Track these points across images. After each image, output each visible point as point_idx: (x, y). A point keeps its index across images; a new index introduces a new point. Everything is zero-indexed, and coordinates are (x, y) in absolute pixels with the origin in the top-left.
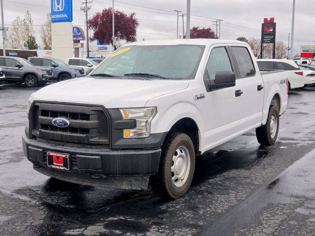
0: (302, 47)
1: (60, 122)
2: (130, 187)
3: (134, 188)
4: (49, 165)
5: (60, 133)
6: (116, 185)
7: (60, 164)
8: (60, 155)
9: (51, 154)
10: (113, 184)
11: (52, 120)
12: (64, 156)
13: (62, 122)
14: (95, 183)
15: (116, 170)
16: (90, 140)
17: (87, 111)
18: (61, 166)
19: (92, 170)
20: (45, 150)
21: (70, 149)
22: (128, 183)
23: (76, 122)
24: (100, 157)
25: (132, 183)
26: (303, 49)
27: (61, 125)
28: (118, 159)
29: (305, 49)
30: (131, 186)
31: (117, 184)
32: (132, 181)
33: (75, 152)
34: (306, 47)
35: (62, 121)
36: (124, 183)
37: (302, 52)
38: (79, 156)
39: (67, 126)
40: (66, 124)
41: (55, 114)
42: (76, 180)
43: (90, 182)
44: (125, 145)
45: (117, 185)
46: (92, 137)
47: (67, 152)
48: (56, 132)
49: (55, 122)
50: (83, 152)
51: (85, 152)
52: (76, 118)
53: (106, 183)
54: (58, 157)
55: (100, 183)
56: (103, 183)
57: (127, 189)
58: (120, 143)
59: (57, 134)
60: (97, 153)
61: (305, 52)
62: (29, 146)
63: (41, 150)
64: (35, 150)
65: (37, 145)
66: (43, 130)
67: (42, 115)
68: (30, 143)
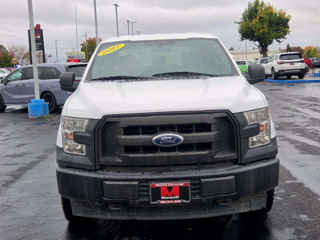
0: (67, 54)
1: (168, 139)
2: (249, 209)
3: (254, 209)
4: (152, 202)
5: (165, 154)
6: (232, 210)
7: (173, 196)
8: (175, 184)
9: (158, 185)
10: (229, 209)
11: (152, 138)
12: (182, 184)
14: (204, 213)
15: (250, 189)
16: (215, 157)
17: (209, 119)
18: (175, 199)
19: (223, 195)
21: (190, 173)
22: (247, 204)
23: (192, 136)
24: (234, 176)
25: (252, 202)
26: (69, 56)
27: (170, 143)
28: (253, 175)
29: (70, 56)
30: (250, 207)
31: (234, 208)
32: (252, 200)
33: (199, 175)
34: (71, 53)
35: (171, 138)
36: (243, 205)
37: (68, 59)
38: (206, 180)
39: (180, 143)
40: (178, 140)
41: (152, 130)
42: (174, 215)
43: (196, 214)
44: (255, 156)
45: (234, 210)
46: (216, 153)
47: (186, 179)
48: (156, 155)
49: (158, 141)
50: (210, 174)
51: (214, 174)
52: (191, 131)
53: (219, 210)
54: (170, 188)
55: (211, 211)
56: (215, 211)
57: (246, 211)
58: (249, 154)
59: (159, 157)
60: (229, 172)
61: (70, 58)
62: (105, 182)
63: (136, 183)
64: (124, 184)
65: (125, 178)
66: (131, 155)
67: (125, 134)
68: (106, 177)
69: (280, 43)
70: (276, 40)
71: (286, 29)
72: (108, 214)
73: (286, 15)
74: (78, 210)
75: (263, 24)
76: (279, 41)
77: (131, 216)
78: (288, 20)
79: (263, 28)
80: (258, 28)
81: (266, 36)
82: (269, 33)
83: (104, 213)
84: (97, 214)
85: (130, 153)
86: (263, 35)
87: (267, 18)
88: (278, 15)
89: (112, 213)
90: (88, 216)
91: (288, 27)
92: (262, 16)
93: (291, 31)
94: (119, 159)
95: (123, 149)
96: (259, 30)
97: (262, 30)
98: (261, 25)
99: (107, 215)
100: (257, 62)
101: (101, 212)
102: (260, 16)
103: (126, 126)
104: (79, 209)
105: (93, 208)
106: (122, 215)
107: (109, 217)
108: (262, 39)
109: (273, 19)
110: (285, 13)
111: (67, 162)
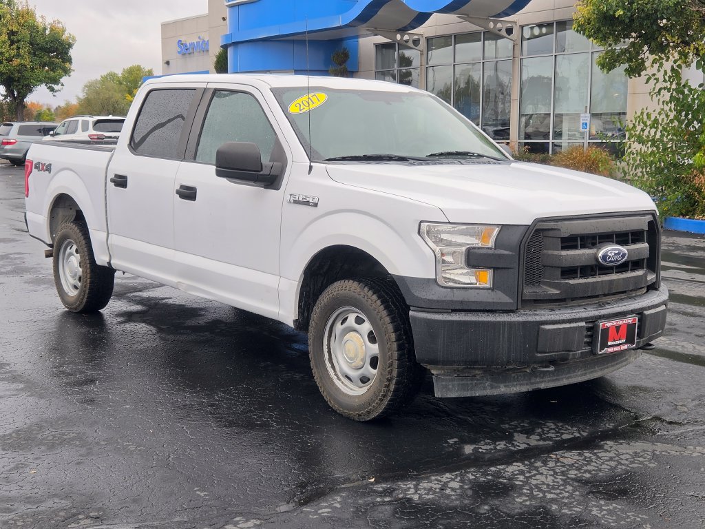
4: (600, 350)
8: (623, 322)
9: (608, 324)
12: (629, 321)
13: (618, 254)
16: (648, 279)
18: (622, 344)
20: (593, 321)
33: (642, 306)
35: (617, 252)
38: (649, 312)
39: (624, 260)
40: (624, 255)
47: (632, 312)
49: (604, 257)
50: (650, 304)
51: (653, 303)
54: (618, 328)
62: (543, 326)
63: (583, 324)
64: (571, 328)
65: (571, 318)
66: (571, 282)
67: (563, 248)
68: (544, 318)
69: (55, 94)
70: (46, 85)
71: (67, 65)
72: (502, 385)
73: (66, 34)
74: (450, 386)
75: (18, 48)
76: (52, 90)
77: (532, 384)
78: (70, 46)
79: (18, 55)
80: (7, 55)
81: (26, 74)
82: (32, 69)
83: (496, 384)
84: (485, 388)
85: (570, 278)
86: (19, 71)
87: (25, 33)
88: (48, 32)
89: (507, 384)
90: (468, 394)
91: (70, 60)
92: (15, 29)
93: (73, 70)
94: (552, 289)
95: (559, 272)
96: (10, 60)
97: (16, 62)
98: (13, 49)
99: (499, 387)
100: (10, 130)
101: (491, 385)
102: (10, 28)
103: (566, 235)
104: (453, 385)
105: (478, 380)
106: (521, 385)
107: (503, 390)
108: (15, 81)
109: (40, 40)
110: (64, 31)
111: (456, 301)
